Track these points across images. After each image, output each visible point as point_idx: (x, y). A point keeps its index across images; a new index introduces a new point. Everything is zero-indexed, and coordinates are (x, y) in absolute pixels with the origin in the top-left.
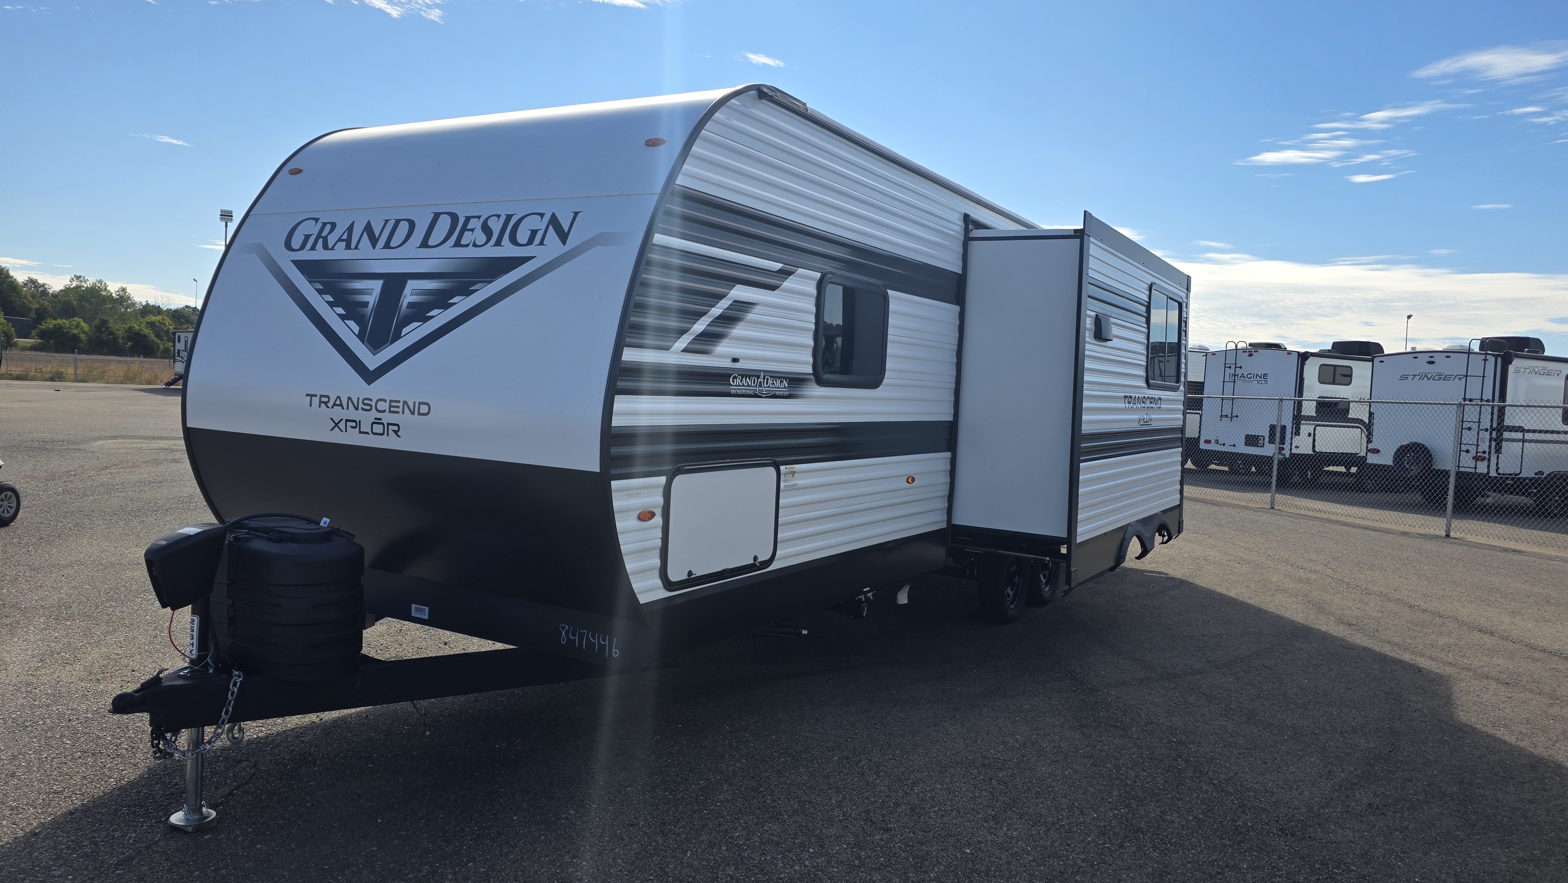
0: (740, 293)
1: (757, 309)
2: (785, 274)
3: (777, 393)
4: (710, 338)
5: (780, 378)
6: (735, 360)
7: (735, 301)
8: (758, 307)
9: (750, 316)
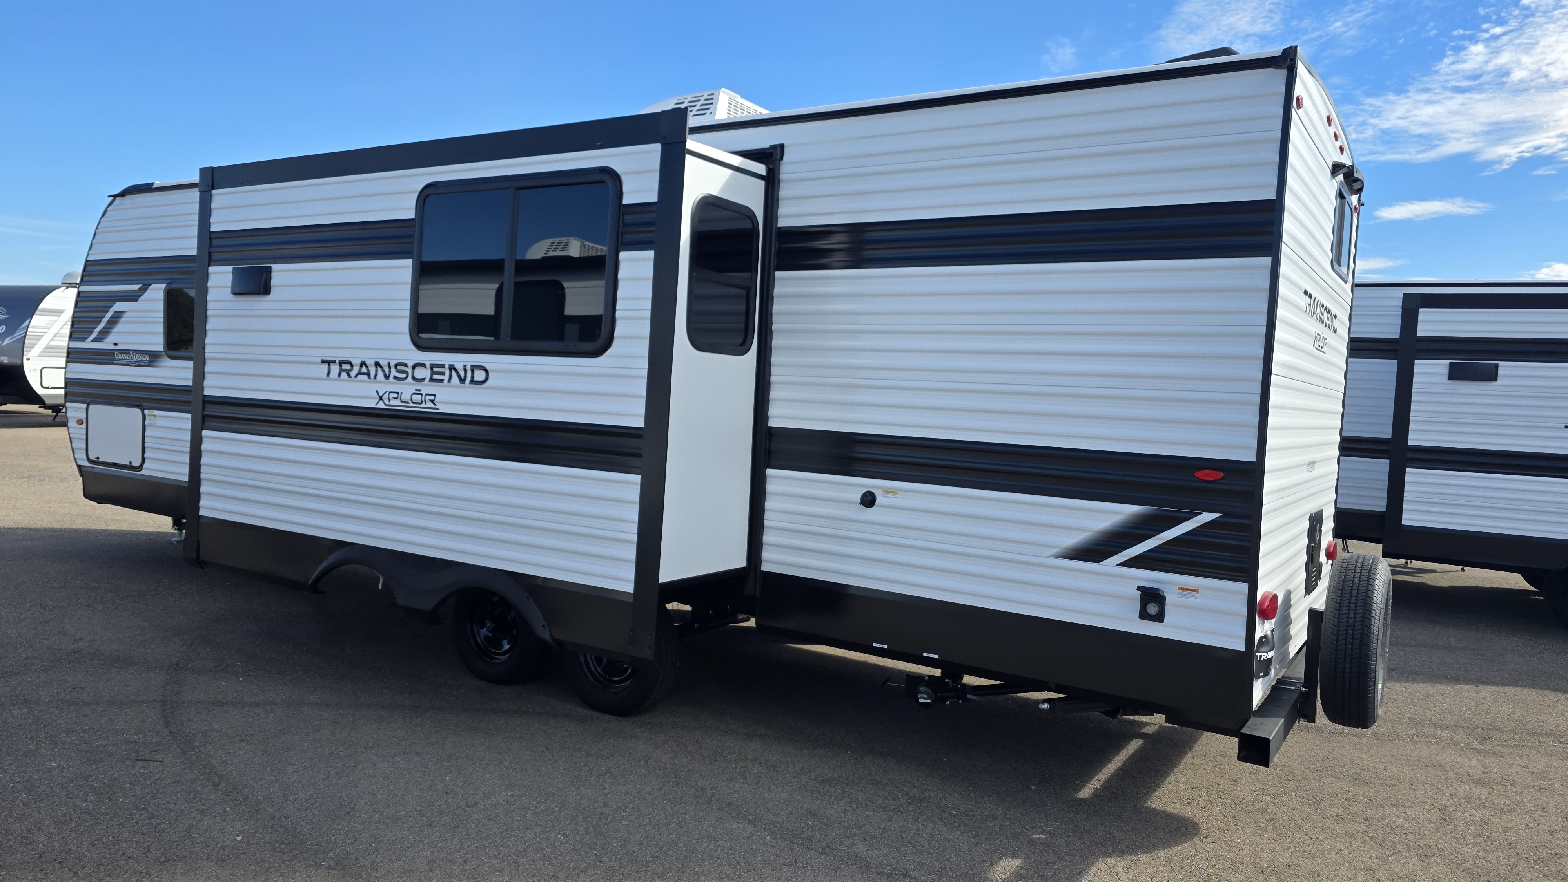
0: (118, 306)
1: (126, 315)
2: (143, 290)
3: (140, 363)
4: (105, 332)
5: (143, 354)
6: (116, 345)
7: (115, 312)
8: (127, 313)
9: (122, 320)
